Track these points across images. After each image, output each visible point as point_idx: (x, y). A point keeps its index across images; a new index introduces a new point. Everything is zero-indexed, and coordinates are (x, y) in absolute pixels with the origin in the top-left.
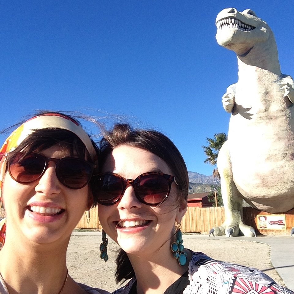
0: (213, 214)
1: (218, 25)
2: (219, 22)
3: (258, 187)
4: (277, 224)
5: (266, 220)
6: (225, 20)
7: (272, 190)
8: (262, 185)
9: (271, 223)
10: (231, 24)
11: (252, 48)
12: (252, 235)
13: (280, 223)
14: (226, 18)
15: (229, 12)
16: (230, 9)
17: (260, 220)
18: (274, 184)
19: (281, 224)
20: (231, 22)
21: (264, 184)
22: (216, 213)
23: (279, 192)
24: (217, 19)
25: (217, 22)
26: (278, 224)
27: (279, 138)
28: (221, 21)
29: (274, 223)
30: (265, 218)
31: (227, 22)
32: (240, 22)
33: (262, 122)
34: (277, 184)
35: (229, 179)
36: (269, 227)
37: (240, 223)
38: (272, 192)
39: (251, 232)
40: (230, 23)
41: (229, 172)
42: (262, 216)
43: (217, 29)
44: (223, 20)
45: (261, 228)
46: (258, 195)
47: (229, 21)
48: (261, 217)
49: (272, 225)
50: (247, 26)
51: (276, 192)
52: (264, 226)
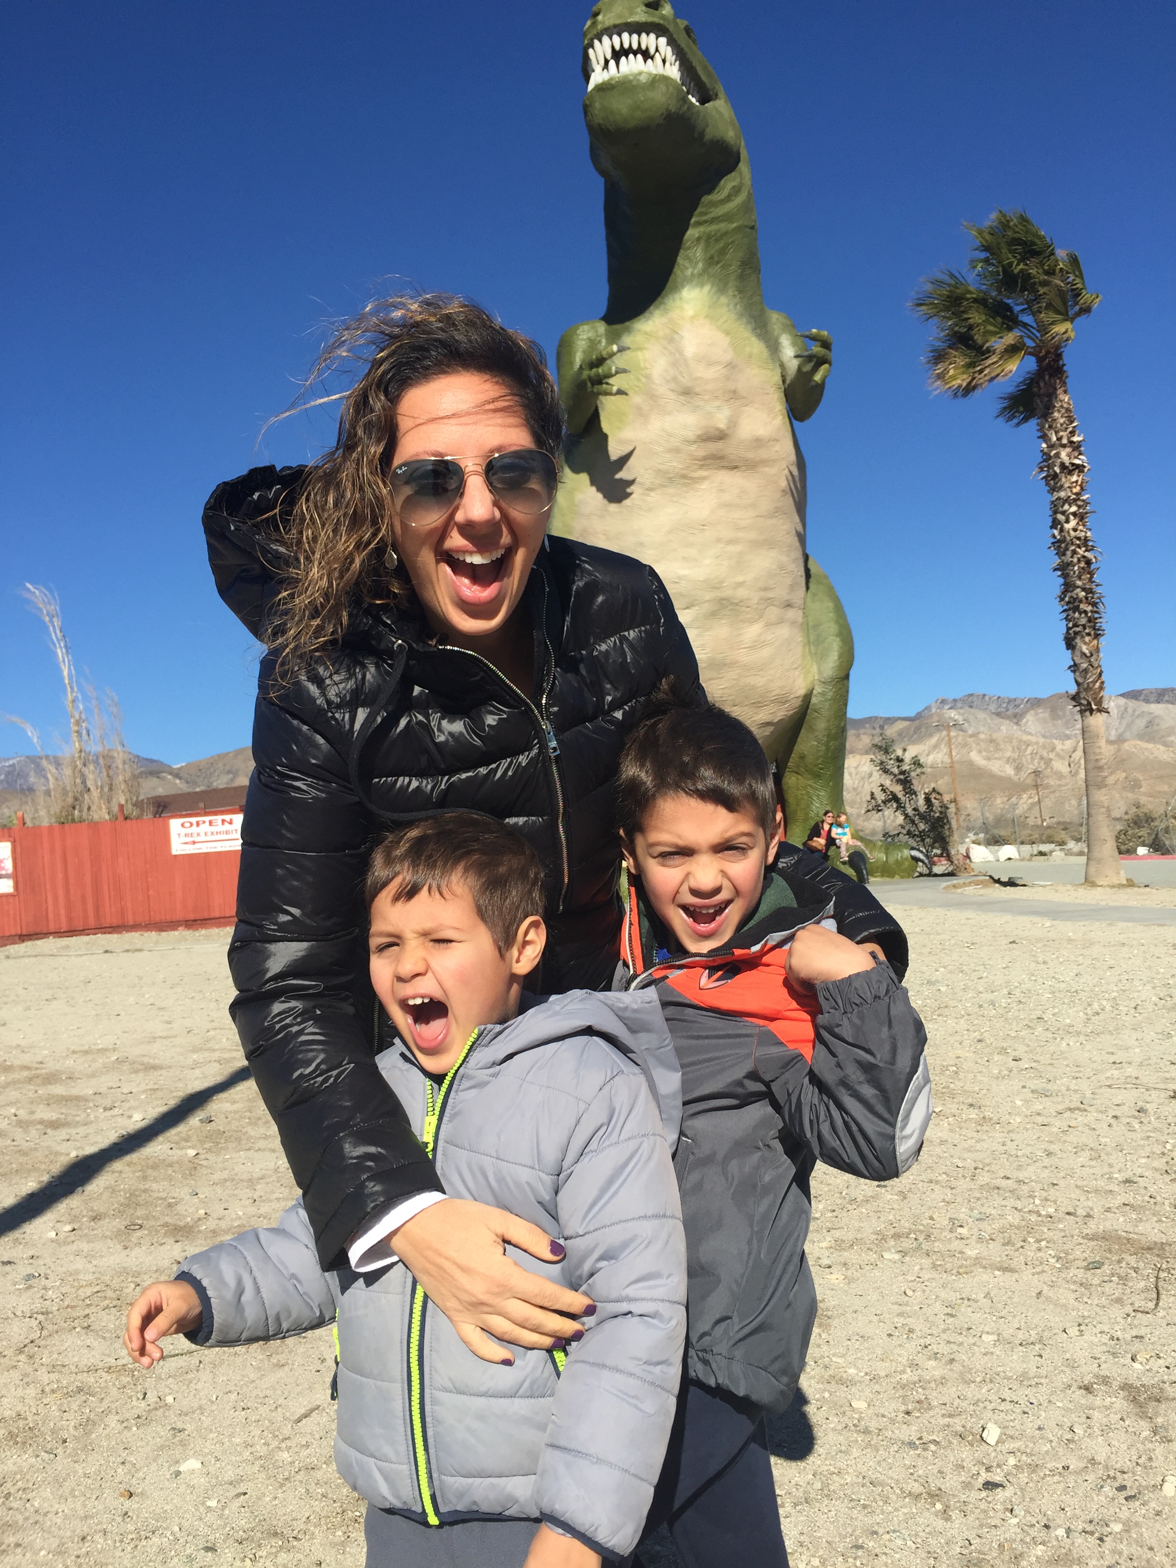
6: (635, 35)
10: (657, 57)
14: (639, 29)
15: (649, 6)
40: (651, 51)
44: (625, 34)
50: (692, 86)
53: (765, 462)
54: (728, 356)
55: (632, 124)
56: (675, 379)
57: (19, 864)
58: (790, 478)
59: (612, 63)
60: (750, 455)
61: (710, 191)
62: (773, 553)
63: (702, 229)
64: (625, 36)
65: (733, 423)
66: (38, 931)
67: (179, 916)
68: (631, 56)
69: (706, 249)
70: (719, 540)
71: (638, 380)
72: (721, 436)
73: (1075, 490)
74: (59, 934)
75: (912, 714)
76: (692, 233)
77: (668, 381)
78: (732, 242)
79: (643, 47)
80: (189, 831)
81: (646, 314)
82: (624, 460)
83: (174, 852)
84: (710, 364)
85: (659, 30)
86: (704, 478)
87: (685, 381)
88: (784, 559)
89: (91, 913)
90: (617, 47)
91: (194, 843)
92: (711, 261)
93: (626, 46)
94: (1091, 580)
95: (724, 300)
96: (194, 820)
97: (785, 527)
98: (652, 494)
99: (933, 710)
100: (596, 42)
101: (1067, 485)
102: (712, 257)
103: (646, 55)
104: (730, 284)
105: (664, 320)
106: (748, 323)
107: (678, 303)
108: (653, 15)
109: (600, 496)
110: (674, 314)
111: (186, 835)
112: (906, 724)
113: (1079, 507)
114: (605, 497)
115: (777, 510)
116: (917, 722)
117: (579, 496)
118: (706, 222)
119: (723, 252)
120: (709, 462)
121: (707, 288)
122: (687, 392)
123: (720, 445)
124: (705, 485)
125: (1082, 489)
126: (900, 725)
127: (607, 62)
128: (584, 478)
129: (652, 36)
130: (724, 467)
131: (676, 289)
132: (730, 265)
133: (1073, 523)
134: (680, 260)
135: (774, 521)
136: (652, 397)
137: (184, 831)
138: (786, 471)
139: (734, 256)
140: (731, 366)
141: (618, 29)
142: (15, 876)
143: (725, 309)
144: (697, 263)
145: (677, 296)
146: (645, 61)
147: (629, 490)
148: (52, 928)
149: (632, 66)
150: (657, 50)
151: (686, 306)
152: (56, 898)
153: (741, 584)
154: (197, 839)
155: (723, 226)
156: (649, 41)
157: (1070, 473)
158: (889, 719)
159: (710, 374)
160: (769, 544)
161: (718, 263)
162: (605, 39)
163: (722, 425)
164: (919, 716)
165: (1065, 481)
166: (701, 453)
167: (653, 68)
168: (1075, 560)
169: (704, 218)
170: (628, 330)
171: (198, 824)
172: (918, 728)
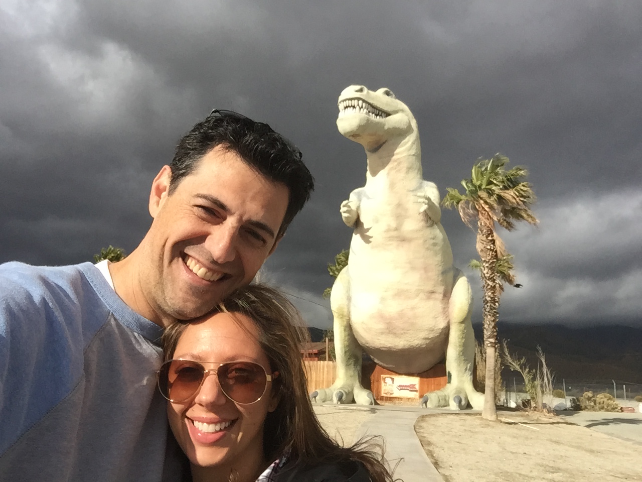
0: (321, 370)
1: (341, 106)
2: (342, 103)
3: (382, 333)
4: (408, 389)
5: (393, 382)
6: (350, 102)
7: (401, 339)
8: (388, 331)
9: (400, 388)
10: (358, 108)
11: (384, 143)
12: (369, 403)
13: (411, 388)
14: (351, 99)
15: (357, 91)
16: (358, 87)
17: (385, 382)
18: (402, 332)
19: (413, 389)
20: (358, 105)
21: (390, 329)
22: (326, 369)
23: (409, 343)
24: (341, 98)
25: (340, 102)
26: (410, 389)
27: (413, 268)
28: (345, 102)
29: (404, 388)
30: (393, 379)
31: (353, 105)
32: (369, 106)
33: (391, 244)
34: (407, 332)
35: (345, 320)
36: (397, 393)
37: (356, 385)
38: (399, 343)
39: (368, 399)
40: (356, 106)
41: (346, 310)
42: (388, 377)
43: (339, 111)
44: (347, 101)
45: (386, 394)
46: (381, 346)
47: (355, 102)
48: (386, 379)
49: (401, 391)
50: (380, 113)
51: (406, 343)
52: (390, 391)
53: (417, 239)
59: (344, 111)
60: (409, 236)
65: (400, 225)
72: (395, 230)
85: (358, 99)
90: (345, 106)
120: (391, 239)
123: (395, 233)
124: (391, 247)
139: (403, 166)
141: (345, 100)
166: (388, 236)
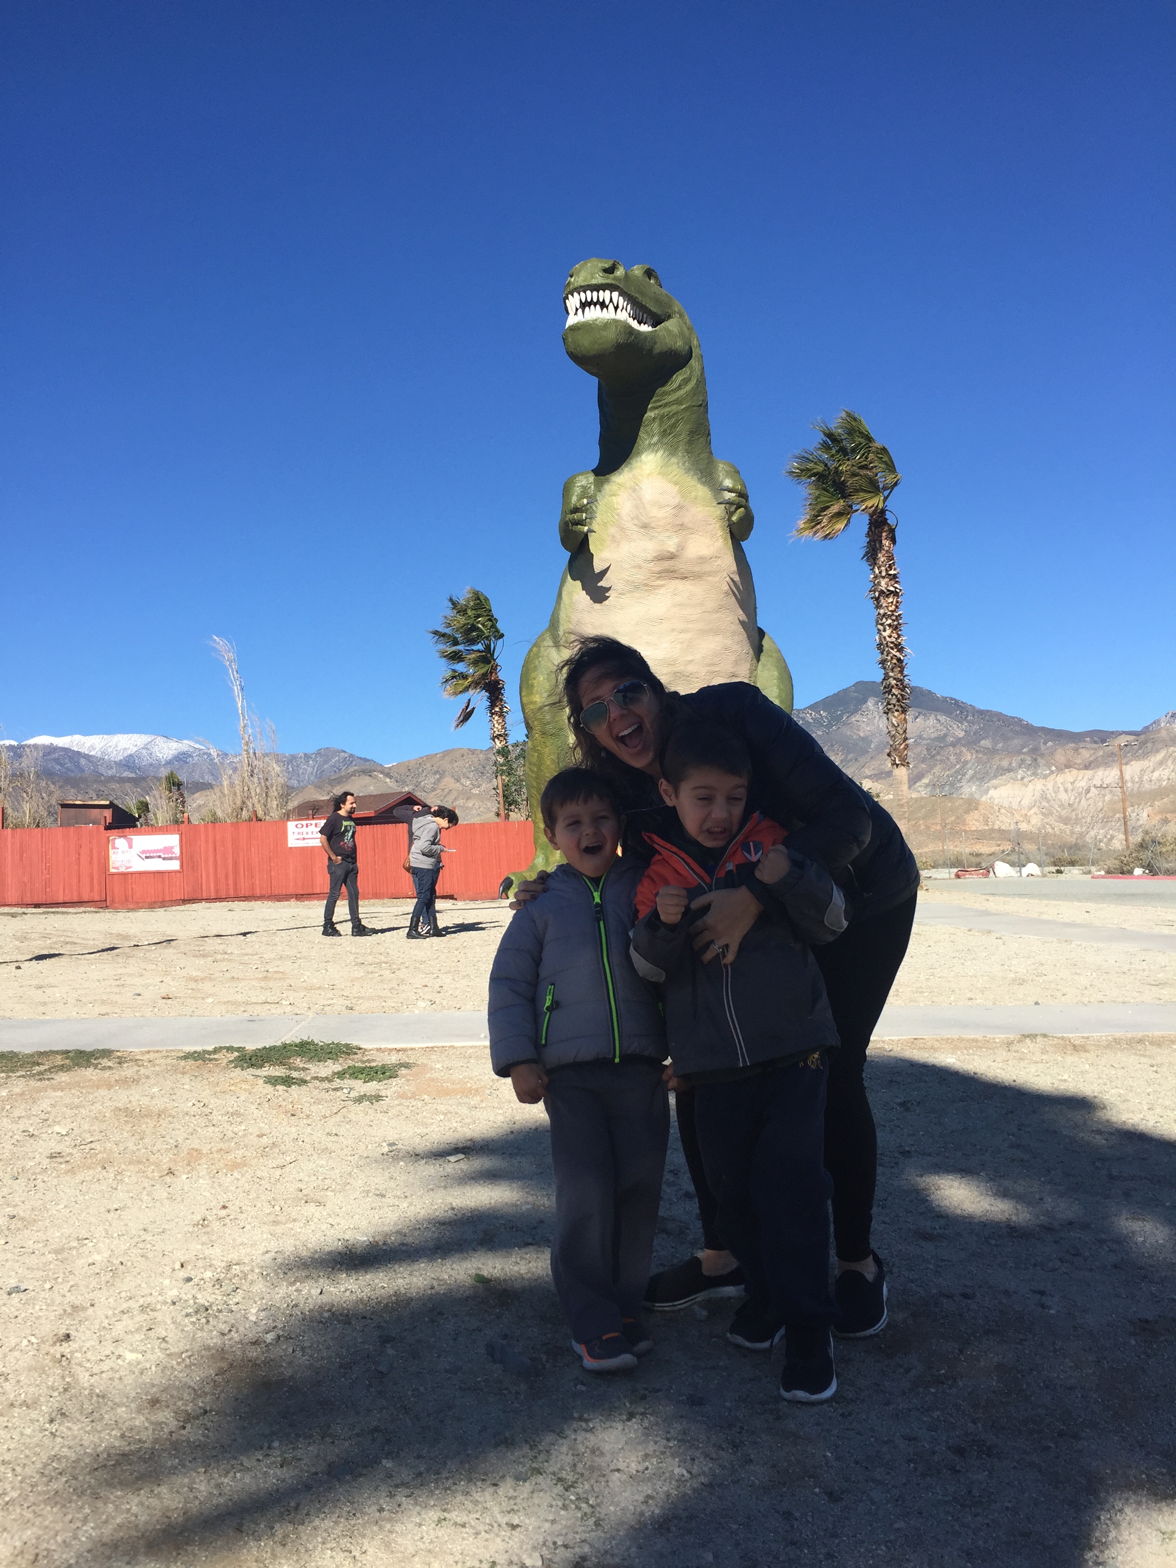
6: (595, 292)
14: (597, 288)
15: (606, 271)
28: (582, 292)
32: (630, 303)
40: (607, 303)
53: (709, 574)
54: (676, 501)
55: (592, 353)
56: (637, 518)
57: (184, 851)
58: (731, 584)
59: (580, 311)
60: (696, 569)
61: (664, 384)
62: (719, 638)
63: (656, 412)
64: (589, 293)
65: (681, 547)
66: (195, 897)
67: (291, 891)
68: (592, 307)
69: (660, 425)
70: (673, 630)
71: (613, 516)
72: (672, 557)
73: (890, 609)
74: (209, 900)
75: (1139, 728)
76: (650, 414)
77: (633, 519)
78: (682, 418)
79: (601, 300)
80: (301, 830)
81: (620, 470)
82: (604, 572)
83: (290, 845)
84: (661, 507)
85: (612, 288)
86: (662, 586)
87: (644, 519)
88: (729, 642)
89: (231, 887)
90: (583, 301)
91: (304, 839)
92: (664, 434)
93: (589, 300)
94: (901, 672)
95: (674, 460)
96: (304, 823)
97: (728, 619)
98: (623, 597)
99: (1162, 725)
100: (570, 296)
101: (884, 605)
102: (665, 431)
103: (603, 305)
104: (680, 448)
105: (630, 475)
106: (695, 474)
107: (639, 464)
108: (608, 278)
109: (588, 598)
110: (636, 472)
111: (299, 833)
112: (1131, 738)
113: (894, 621)
114: (591, 599)
115: (721, 607)
116: (1143, 737)
117: (576, 597)
118: (660, 406)
119: (674, 426)
120: (663, 574)
121: (660, 453)
122: (645, 526)
123: (671, 562)
124: (662, 591)
125: (897, 607)
126: (1122, 740)
127: (577, 309)
128: (578, 583)
129: (608, 292)
130: (677, 578)
131: (639, 454)
132: (680, 435)
133: (888, 632)
134: (641, 434)
135: (718, 615)
136: (622, 529)
137: (297, 830)
138: (728, 579)
139: (683, 429)
140: (679, 507)
141: (584, 289)
142: (181, 858)
143: (675, 467)
144: (653, 436)
145: (638, 459)
146: (602, 310)
147: (607, 595)
148: (205, 896)
149: (593, 314)
150: (611, 301)
151: (644, 467)
152: (208, 876)
153: (691, 661)
154: (306, 836)
155: (674, 408)
156: (605, 295)
157: (888, 596)
158: (1112, 732)
159: (661, 514)
160: (716, 632)
161: (670, 434)
162: (575, 294)
163: (672, 550)
164: (1146, 730)
165: (884, 603)
166: (658, 569)
167: (608, 314)
168: (889, 658)
169: (658, 404)
170: (608, 481)
171: (307, 826)
172: (1144, 743)
